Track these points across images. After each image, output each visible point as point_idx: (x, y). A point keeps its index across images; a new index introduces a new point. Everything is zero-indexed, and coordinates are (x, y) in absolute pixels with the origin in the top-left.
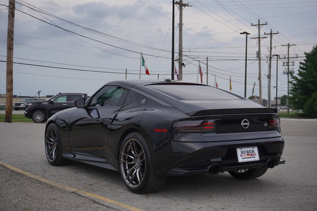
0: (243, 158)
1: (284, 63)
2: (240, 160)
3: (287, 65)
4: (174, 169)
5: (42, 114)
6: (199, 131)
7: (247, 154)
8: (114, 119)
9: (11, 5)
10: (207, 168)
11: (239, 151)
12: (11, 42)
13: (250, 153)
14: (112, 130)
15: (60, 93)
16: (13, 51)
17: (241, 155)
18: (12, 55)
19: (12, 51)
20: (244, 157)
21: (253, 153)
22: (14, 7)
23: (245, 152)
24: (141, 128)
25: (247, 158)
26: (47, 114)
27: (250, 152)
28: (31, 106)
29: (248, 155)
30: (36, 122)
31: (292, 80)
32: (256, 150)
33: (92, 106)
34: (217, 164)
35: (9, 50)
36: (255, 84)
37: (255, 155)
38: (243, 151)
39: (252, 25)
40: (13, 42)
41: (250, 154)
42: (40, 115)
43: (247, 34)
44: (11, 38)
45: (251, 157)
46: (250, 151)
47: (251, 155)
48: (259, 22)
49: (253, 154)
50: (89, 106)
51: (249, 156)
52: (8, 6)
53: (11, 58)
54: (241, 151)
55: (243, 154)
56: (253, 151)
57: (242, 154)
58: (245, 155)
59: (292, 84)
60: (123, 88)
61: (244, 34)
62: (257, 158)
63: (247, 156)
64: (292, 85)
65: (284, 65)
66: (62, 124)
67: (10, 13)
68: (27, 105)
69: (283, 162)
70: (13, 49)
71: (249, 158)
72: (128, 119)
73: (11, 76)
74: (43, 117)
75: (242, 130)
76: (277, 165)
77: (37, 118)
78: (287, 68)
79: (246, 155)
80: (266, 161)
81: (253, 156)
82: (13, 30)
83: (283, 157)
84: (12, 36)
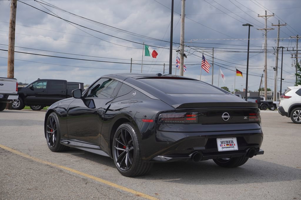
0: (222, 148)
1: (292, 55)
2: (220, 149)
3: (295, 57)
4: (159, 156)
6: (183, 122)
7: (226, 144)
8: (108, 109)
10: (189, 156)
11: (219, 141)
14: (105, 120)
16: (14, 41)
17: (220, 145)
19: (13, 40)
20: (224, 146)
21: (232, 143)
23: (225, 142)
24: (130, 118)
25: (226, 148)
29: (227, 145)
31: (299, 73)
32: (235, 140)
33: (88, 97)
34: (198, 152)
36: (263, 76)
37: (234, 145)
38: (222, 141)
39: (259, 17)
40: (15, 32)
43: (250, 25)
44: (13, 28)
47: (231, 145)
48: (266, 14)
50: (86, 97)
51: (229, 146)
53: (13, 48)
54: (221, 141)
55: (223, 143)
57: (221, 144)
58: (225, 145)
59: (299, 76)
60: (113, 80)
61: (247, 26)
62: (236, 148)
63: (226, 146)
64: (299, 78)
65: (292, 57)
66: (62, 113)
69: (262, 153)
71: (228, 147)
72: (119, 110)
73: (12, 64)
75: (223, 122)
76: (255, 155)
78: (296, 60)
79: (226, 145)
80: (244, 151)
81: (232, 146)
83: (262, 148)
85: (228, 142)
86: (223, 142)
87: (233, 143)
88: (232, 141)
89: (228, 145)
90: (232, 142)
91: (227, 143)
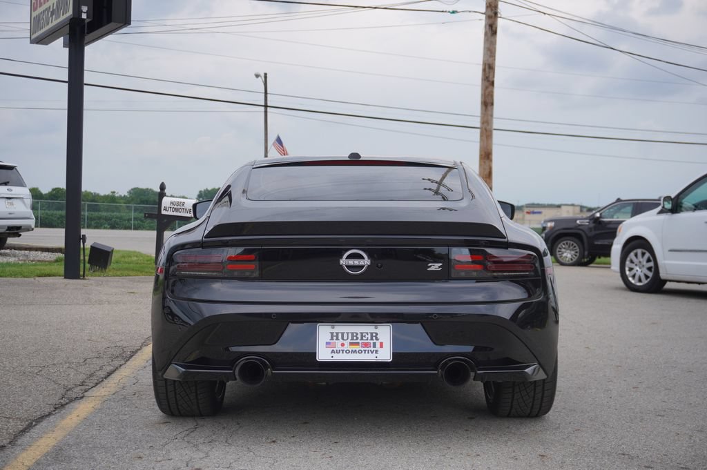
0: (333, 352)
2: (324, 355)
5: (575, 247)
7: (349, 341)
9: (489, 9)
11: (324, 332)
12: (489, 89)
13: (362, 339)
15: (619, 200)
16: (492, 109)
17: (327, 343)
18: (490, 117)
19: (489, 108)
20: (339, 347)
21: (372, 339)
22: (496, 14)
23: (345, 335)
25: (348, 352)
26: (586, 244)
27: (362, 336)
28: (552, 228)
29: (351, 344)
30: (562, 264)
32: (385, 333)
34: (253, 358)
35: (484, 108)
37: (378, 345)
38: (337, 334)
41: (360, 342)
42: (571, 247)
44: (489, 81)
45: (362, 349)
46: (362, 334)
47: (366, 345)
49: (372, 342)
51: (357, 348)
52: (484, 14)
53: (488, 124)
54: (332, 333)
55: (337, 339)
56: (374, 336)
57: (332, 339)
58: (343, 345)
62: (384, 354)
63: (347, 347)
67: (488, 27)
68: (544, 225)
70: (492, 104)
71: (354, 352)
73: (487, 162)
74: (576, 252)
77: (565, 255)
79: (347, 343)
81: (372, 349)
82: (494, 64)
84: (491, 77)
85: (359, 336)
86: (340, 335)
87: (377, 339)
88: (372, 334)
89: (358, 344)
90: (372, 336)
91: (352, 339)
